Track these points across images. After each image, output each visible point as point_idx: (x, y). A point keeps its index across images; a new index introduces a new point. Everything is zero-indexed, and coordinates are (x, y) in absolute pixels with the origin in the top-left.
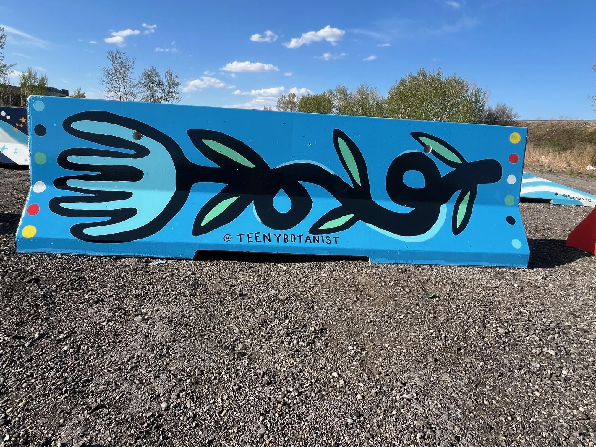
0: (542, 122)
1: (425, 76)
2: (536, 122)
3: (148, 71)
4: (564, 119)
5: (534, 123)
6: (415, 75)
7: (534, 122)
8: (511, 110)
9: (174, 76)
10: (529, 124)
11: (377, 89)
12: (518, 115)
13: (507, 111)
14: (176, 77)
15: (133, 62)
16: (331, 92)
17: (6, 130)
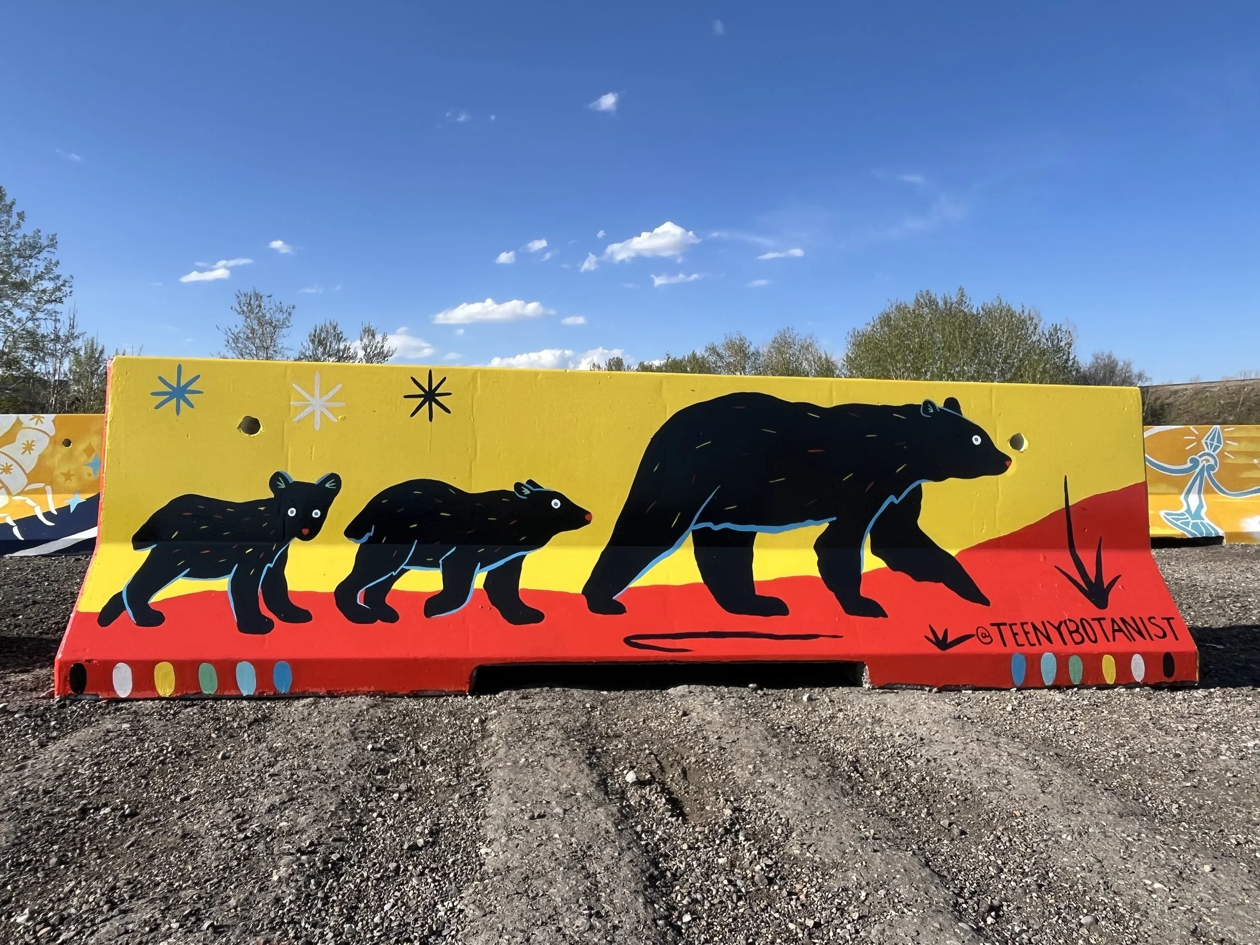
0: (1205, 385)
1: (932, 303)
2: (1189, 387)
3: (321, 330)
4: (1253, 377)
5: (1187, 389)
7: (1185, 387)
8: (1129, 365)
10: (1176, 392)
12: (1147, 374)
13: (1119, 368)
15: (290, 314)
16: (713, 350)
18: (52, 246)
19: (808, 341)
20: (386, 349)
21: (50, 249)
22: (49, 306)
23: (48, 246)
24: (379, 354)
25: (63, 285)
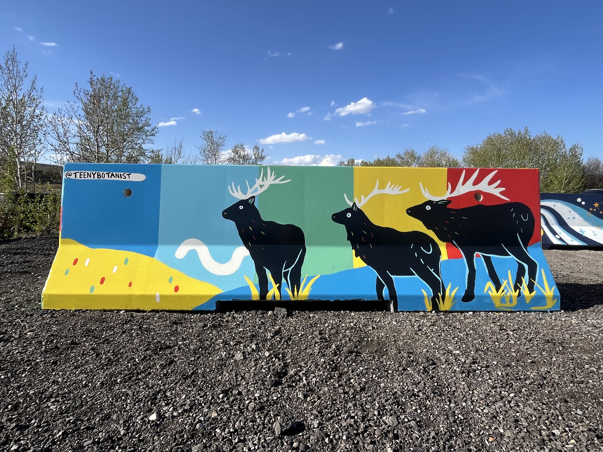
1: (512, 134)
6: (502, 133)
9: (260, 151)
11: (447, 150)
13: (601, 165)
14: (263, 151)
16: (399, 156)
17: (581, 215)
18: (149, 112)
19: (444, 151)
20: (263, 155)
21: (148, 113)
22: (150, 137)
23: (147, 112)
24: (260, 157)
25: (155, 128)
